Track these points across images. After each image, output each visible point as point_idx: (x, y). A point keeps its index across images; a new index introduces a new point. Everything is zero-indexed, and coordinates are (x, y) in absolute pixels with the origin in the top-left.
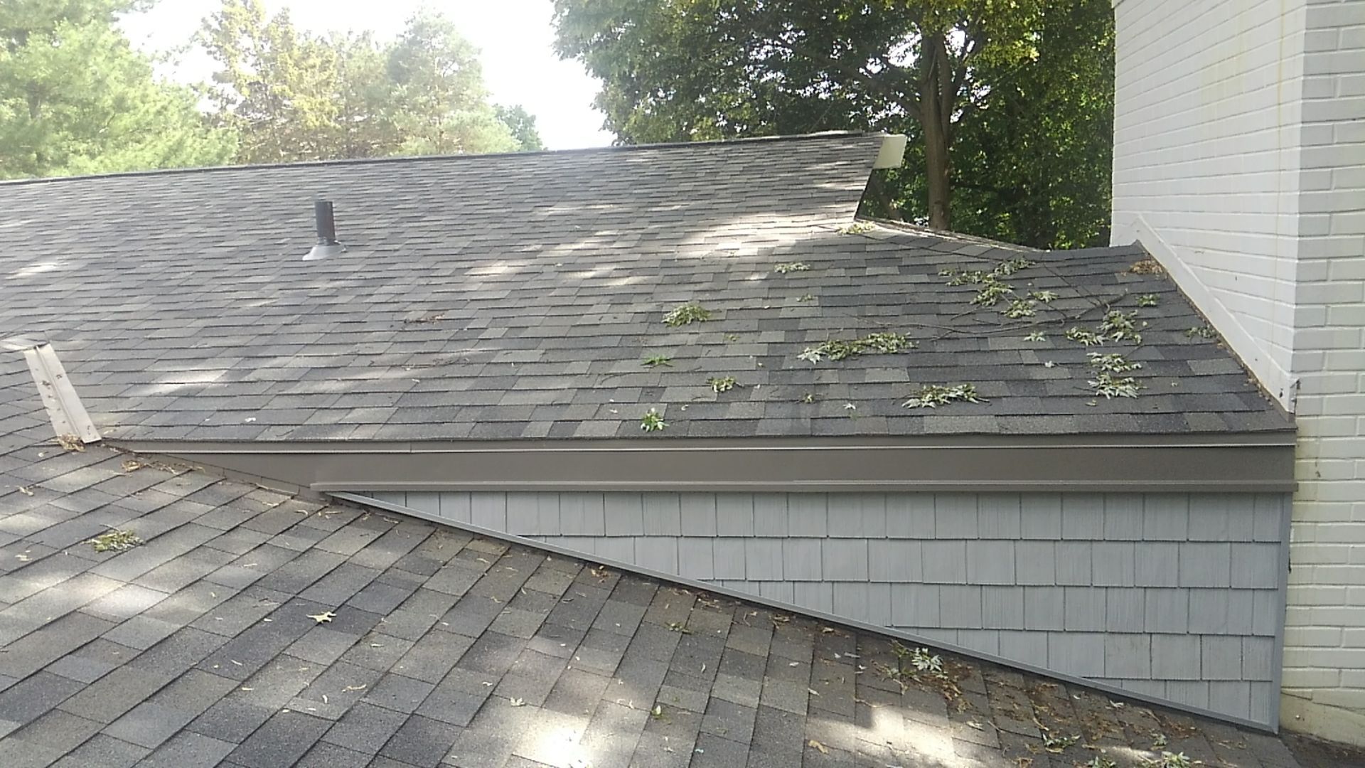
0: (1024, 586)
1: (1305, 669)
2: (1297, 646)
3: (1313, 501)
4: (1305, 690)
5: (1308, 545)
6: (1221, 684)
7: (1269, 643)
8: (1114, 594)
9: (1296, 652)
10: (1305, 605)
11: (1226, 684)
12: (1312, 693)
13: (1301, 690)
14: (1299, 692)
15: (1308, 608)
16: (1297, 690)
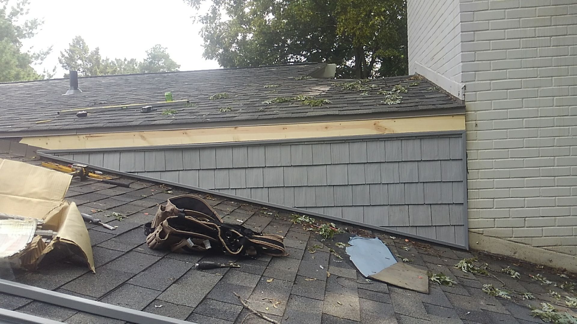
0: (352, 185)
1: (479, 220)
2: (474, 208)
3: (476, 140)
4: (480, 229)
5: (475, 160)
6: (441, 228)
7: (461, 207)
8: (392, 187)
9: (474, 211)
10: (476, 189)
11: (444, 227)
12: (483, 231)
13: (478, 230)
14: (476, 231)
15: (478, 190)
16: (476, 230)
